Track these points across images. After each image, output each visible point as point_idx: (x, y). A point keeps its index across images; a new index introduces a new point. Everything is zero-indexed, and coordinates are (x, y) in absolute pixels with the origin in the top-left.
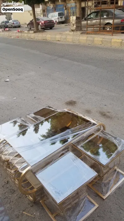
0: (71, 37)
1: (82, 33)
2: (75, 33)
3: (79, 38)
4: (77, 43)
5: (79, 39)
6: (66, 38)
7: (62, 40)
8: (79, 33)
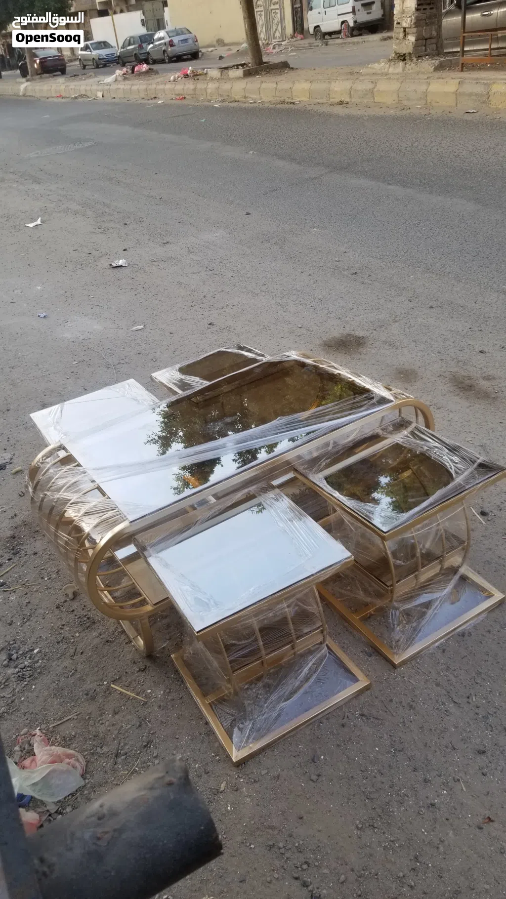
0: (395, 86)
1: (440, 68)
2: (412, 67)
3: (424, 87)
4: (417, 108)
5: (426, 94)
6: (372, 92)
7: (356, 100)
8: (427, 65)
